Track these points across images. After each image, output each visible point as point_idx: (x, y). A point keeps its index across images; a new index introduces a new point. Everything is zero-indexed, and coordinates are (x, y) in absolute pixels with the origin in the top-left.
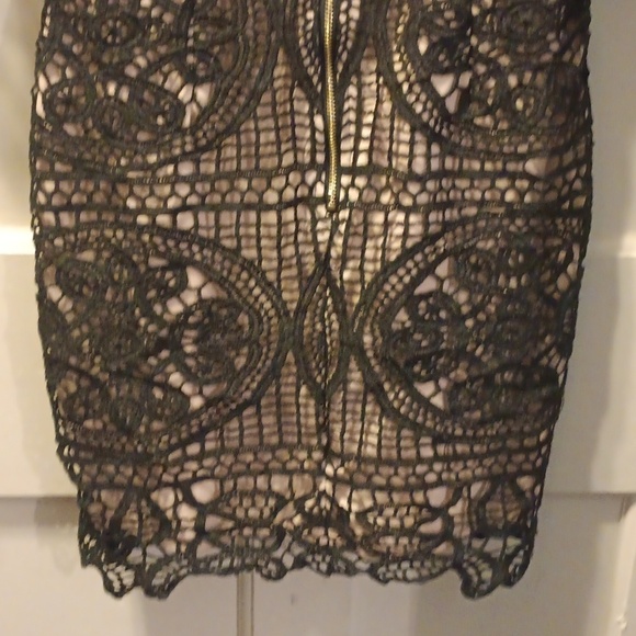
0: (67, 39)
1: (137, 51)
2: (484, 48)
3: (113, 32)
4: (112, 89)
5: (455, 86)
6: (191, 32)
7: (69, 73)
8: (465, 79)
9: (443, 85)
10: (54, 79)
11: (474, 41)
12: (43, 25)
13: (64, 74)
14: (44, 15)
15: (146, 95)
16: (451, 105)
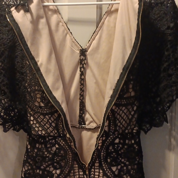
0: (29, 160)
1: (44, 163)
2: (123, 160)
3: (39, 159)
4: (38, 171)
5: (117, 169)
6: (55, 159)
7: (29, 168)
8: (119, 167)
9: (114, 169)
10: (26, 169)
11: (120, 159)
12: (25, 157)
13: (28, 168)
14: (25, 155)
15: (46, 173)
16: (116, 173)
